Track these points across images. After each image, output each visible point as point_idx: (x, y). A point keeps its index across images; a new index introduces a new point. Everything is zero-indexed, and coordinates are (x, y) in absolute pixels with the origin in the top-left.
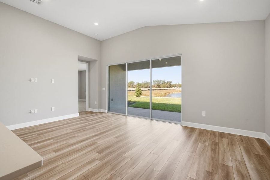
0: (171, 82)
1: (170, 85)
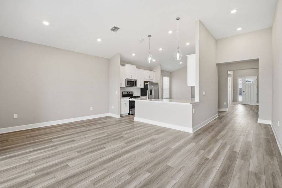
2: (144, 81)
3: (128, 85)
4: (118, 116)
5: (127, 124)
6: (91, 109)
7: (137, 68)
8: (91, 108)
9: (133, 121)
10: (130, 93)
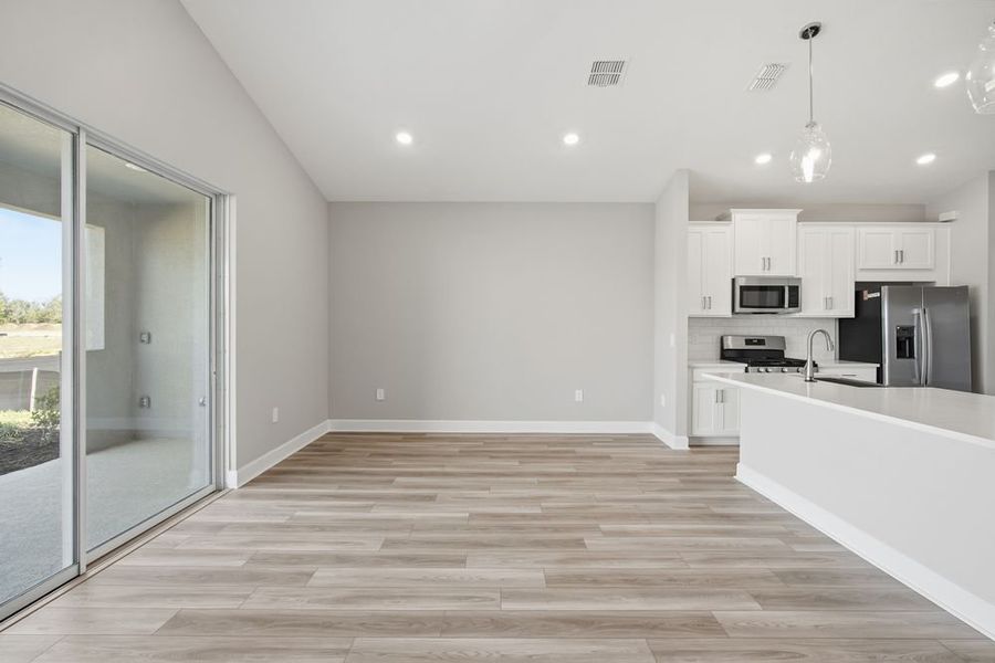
2: (857, 284)
3: (742, 306)
4: (678, 443)
5: (682, 486)
6: (577, 399)
7: (800, 218)
8: (579, 395)
9: (728, 478)
10: (761, 342)
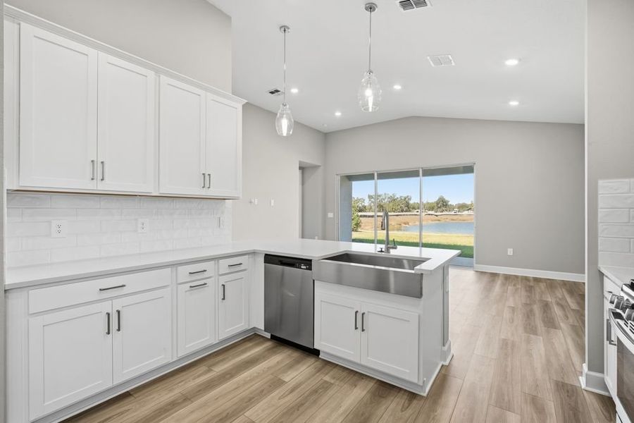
0: (410, 199)
1: (408, 205)
